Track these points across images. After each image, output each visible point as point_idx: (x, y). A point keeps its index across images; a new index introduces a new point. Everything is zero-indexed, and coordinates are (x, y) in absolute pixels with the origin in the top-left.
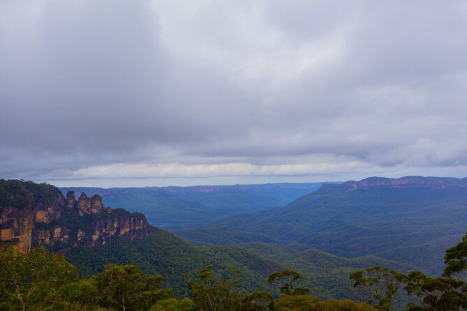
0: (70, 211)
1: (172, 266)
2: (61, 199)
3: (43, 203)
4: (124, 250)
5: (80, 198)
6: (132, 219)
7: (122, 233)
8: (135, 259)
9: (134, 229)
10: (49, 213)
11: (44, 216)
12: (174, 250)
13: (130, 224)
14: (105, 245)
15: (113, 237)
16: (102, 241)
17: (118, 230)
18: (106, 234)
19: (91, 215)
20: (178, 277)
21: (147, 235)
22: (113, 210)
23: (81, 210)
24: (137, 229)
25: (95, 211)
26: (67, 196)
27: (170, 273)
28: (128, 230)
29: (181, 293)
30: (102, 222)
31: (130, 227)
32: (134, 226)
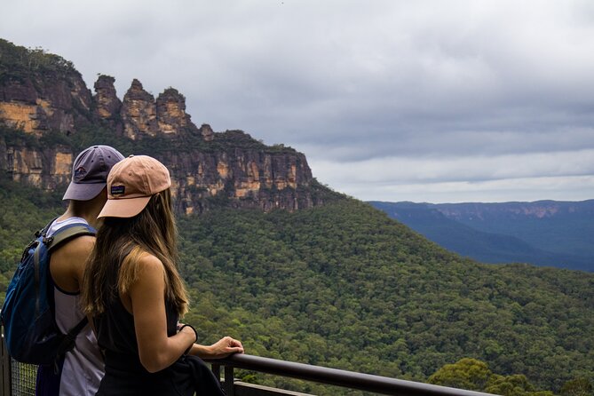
0: (103, 125)
1: (368, 278)
2: (81, 94)
3: (23, 83)
4: (241, 230)
5: (129, 94)
6: (267, 160)
7: (241, 193)
8: (266, 254)
9: (274, 186)
10: (40, 112)
11: (27, 118)
12: (380, 245)
13: (261, 172)
14: (193, 216)
15: (214, 201)
16: (185, 205)
17: (230, 185)
18: (193, 190)
19: (155, 139)
20: (382, 304)
21: (310, 204)
22: (217, 135)
23: (132, 124)
24: (280, 186)
25: (167, 129)
26: (97, 86)
27: (360, 293)
28: (257, 186)
29: (383, 340)
30: (186, 159)
31: (263, 180)
32: (273, 178)
